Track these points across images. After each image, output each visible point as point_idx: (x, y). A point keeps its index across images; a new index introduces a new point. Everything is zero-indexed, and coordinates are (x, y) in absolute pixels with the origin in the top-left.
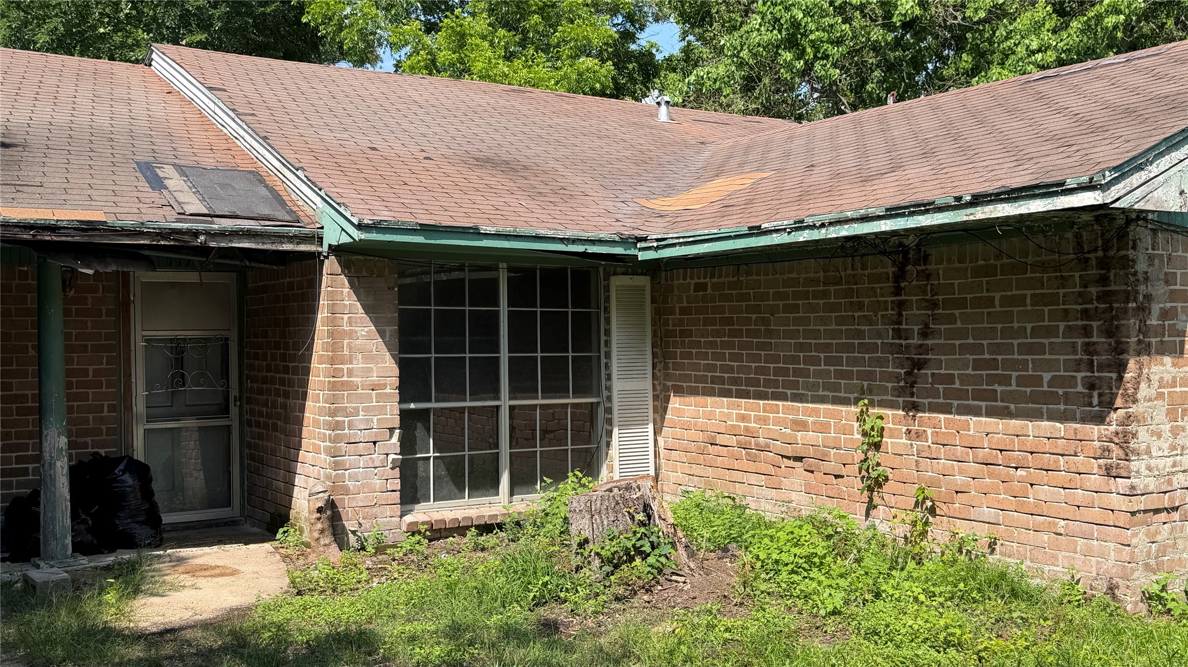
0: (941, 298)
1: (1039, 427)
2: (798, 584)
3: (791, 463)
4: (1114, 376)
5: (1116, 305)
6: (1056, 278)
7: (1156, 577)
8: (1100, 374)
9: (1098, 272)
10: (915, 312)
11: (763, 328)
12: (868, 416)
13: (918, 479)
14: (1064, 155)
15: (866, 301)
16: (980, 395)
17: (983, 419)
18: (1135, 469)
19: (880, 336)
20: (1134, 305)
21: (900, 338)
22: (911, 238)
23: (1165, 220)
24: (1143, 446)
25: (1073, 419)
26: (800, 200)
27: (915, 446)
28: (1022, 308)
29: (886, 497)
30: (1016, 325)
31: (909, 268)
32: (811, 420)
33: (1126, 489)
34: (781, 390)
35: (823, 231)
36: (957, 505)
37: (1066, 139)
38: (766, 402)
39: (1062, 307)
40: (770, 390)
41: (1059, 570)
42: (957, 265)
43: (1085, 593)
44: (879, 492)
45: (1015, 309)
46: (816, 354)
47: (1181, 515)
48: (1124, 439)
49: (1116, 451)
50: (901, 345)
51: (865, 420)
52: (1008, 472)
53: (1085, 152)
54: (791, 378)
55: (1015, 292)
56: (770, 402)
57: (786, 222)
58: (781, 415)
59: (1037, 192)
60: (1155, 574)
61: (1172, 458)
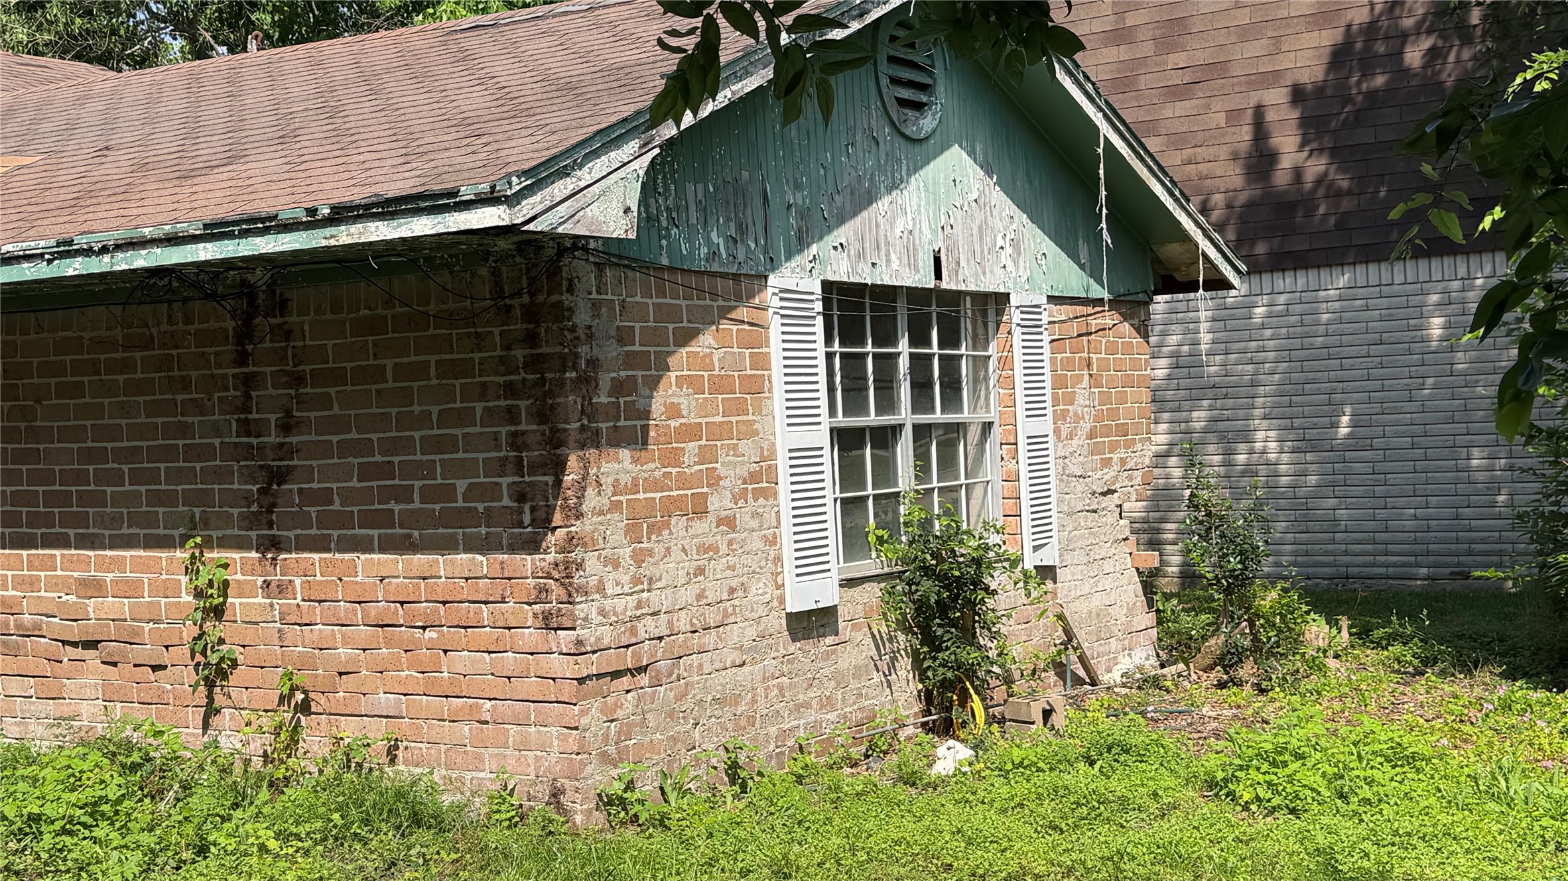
0: (308, 368)
1: (453, 562)
2: (69, 851)
3: (79, 653)
4: (550, 479)
5: (549, 375)
6: (469, 335)
7: (618, 771)
8: (532, 479)
9: (525, 326)
10: (271, 391)
11: (22, 425)
12: (203, 564)
13: (283, 660)
14: (469, 150)
15: (194, 375)
16: (369, 520)
17: (376, 556)
18: (582, 615)
19: (218, 433)
20: (574, 374)
21: (249, 435)
22: (258, 272)
23: (614, 250)
24: (593, 581)
25: (499, 548)
26: (74, 205)
27: (277, 607)
28: (425, 383)
29: (234, 693)
30: (417, 409)
31: (258, 320)
32: (109, 577)
33: (571, 645)
34: (57, 530)
35: (106, 258)
36: (342, 694)
37: (478, 126)
38: (33, 552)
39: (478, 379)
40: (39, 532)
41: (485, 777)
42: (329, 316)
43: (521, 806)
44: (223, 687)
45: (415, 385)
46: (116, 466)
47: (651, 678)
48: (566, 572)
49: (557, 591)
50: (251, 446)
51: (198, 571)
52: (412, 635)
53: (496, 146)
54: (75, 509)
55: (414, 358)
56: (40, 552)
57: (42, 243)
58: (59, 572)
59: (422, 205)
60: (616, 766)
61: (635, 597)
